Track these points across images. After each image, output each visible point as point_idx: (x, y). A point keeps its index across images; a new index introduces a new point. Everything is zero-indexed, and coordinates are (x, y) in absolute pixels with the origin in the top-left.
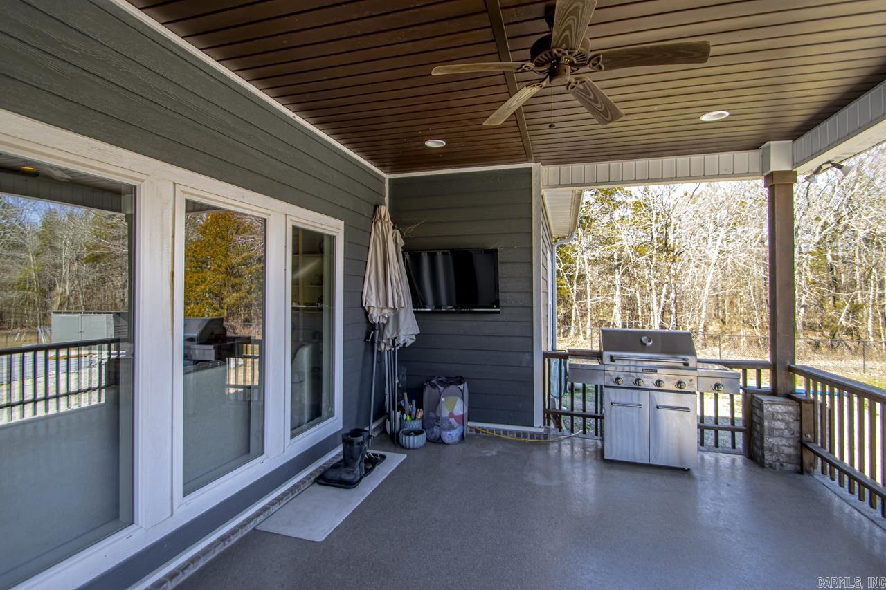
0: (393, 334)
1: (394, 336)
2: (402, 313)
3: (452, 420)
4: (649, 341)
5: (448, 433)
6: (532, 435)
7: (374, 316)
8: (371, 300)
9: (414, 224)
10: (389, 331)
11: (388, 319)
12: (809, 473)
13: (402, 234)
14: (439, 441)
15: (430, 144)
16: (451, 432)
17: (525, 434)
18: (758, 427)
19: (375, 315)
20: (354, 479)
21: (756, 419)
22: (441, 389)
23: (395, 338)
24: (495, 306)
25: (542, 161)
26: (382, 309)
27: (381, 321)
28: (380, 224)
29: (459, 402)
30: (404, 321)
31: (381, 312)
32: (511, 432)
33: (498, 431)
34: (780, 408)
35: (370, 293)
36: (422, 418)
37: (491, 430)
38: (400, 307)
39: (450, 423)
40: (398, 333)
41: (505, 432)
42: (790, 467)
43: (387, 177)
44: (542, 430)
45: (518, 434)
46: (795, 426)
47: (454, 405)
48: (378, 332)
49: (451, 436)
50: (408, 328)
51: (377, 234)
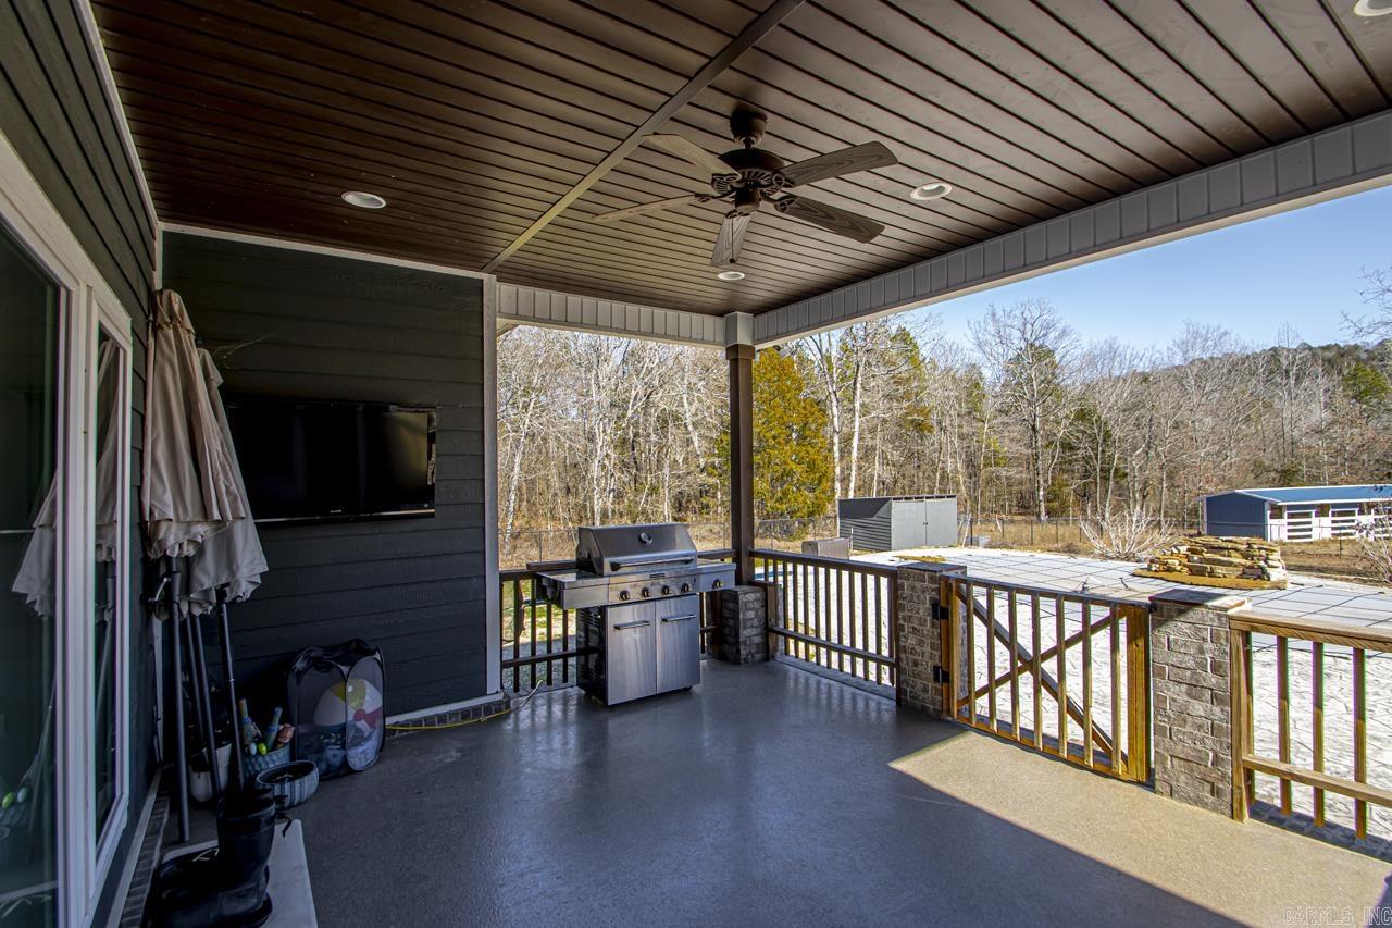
0: (218, 578)
1: (224, 580)
2: (238, 528)
3: (362, 724)
4: (650, 539)
5: (360, 749)
6: (488, 708)
7: (171, 541)
8: (165, 504)
9: (237, 341)
10: (206, 573)
11: (200, 549)
12: (773, 657)
13: (216, 361)
14: (344, 771)
15: (351, 198)
16: (365, 748)
17: (476, 711)
18: (731, 622)
19: (173, 538)
20: (257, 904)
21: (726, 613)
22: (345, 669)
23: (228, 585)
24: (426, 505)
25: (500, 274)
26: (189, 524)
27: (185, 552)
28: (171, 332)
29: (369, 688)
30: (244, 549)
31: (187, 532)
32: (452, 714)
33: (429, 720)
34: (751, 597)
35: (159, 489)
36: (292, 741)
37: (418, 722)
38: (237, 517)
39: (358, 730)
40: (232, 573)
41: (442, 718)
42: (758, 656)
43: (161, 227)
44: (500, 697)
45: (465, 714)
46: (761, 612)
47: (362, 696)
48: (178, 577)
49: (361, 755)
50: (252, 562)
51: (163, 353)
